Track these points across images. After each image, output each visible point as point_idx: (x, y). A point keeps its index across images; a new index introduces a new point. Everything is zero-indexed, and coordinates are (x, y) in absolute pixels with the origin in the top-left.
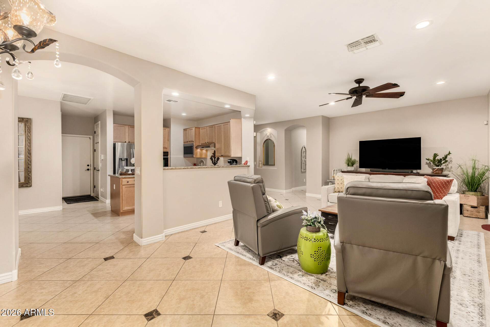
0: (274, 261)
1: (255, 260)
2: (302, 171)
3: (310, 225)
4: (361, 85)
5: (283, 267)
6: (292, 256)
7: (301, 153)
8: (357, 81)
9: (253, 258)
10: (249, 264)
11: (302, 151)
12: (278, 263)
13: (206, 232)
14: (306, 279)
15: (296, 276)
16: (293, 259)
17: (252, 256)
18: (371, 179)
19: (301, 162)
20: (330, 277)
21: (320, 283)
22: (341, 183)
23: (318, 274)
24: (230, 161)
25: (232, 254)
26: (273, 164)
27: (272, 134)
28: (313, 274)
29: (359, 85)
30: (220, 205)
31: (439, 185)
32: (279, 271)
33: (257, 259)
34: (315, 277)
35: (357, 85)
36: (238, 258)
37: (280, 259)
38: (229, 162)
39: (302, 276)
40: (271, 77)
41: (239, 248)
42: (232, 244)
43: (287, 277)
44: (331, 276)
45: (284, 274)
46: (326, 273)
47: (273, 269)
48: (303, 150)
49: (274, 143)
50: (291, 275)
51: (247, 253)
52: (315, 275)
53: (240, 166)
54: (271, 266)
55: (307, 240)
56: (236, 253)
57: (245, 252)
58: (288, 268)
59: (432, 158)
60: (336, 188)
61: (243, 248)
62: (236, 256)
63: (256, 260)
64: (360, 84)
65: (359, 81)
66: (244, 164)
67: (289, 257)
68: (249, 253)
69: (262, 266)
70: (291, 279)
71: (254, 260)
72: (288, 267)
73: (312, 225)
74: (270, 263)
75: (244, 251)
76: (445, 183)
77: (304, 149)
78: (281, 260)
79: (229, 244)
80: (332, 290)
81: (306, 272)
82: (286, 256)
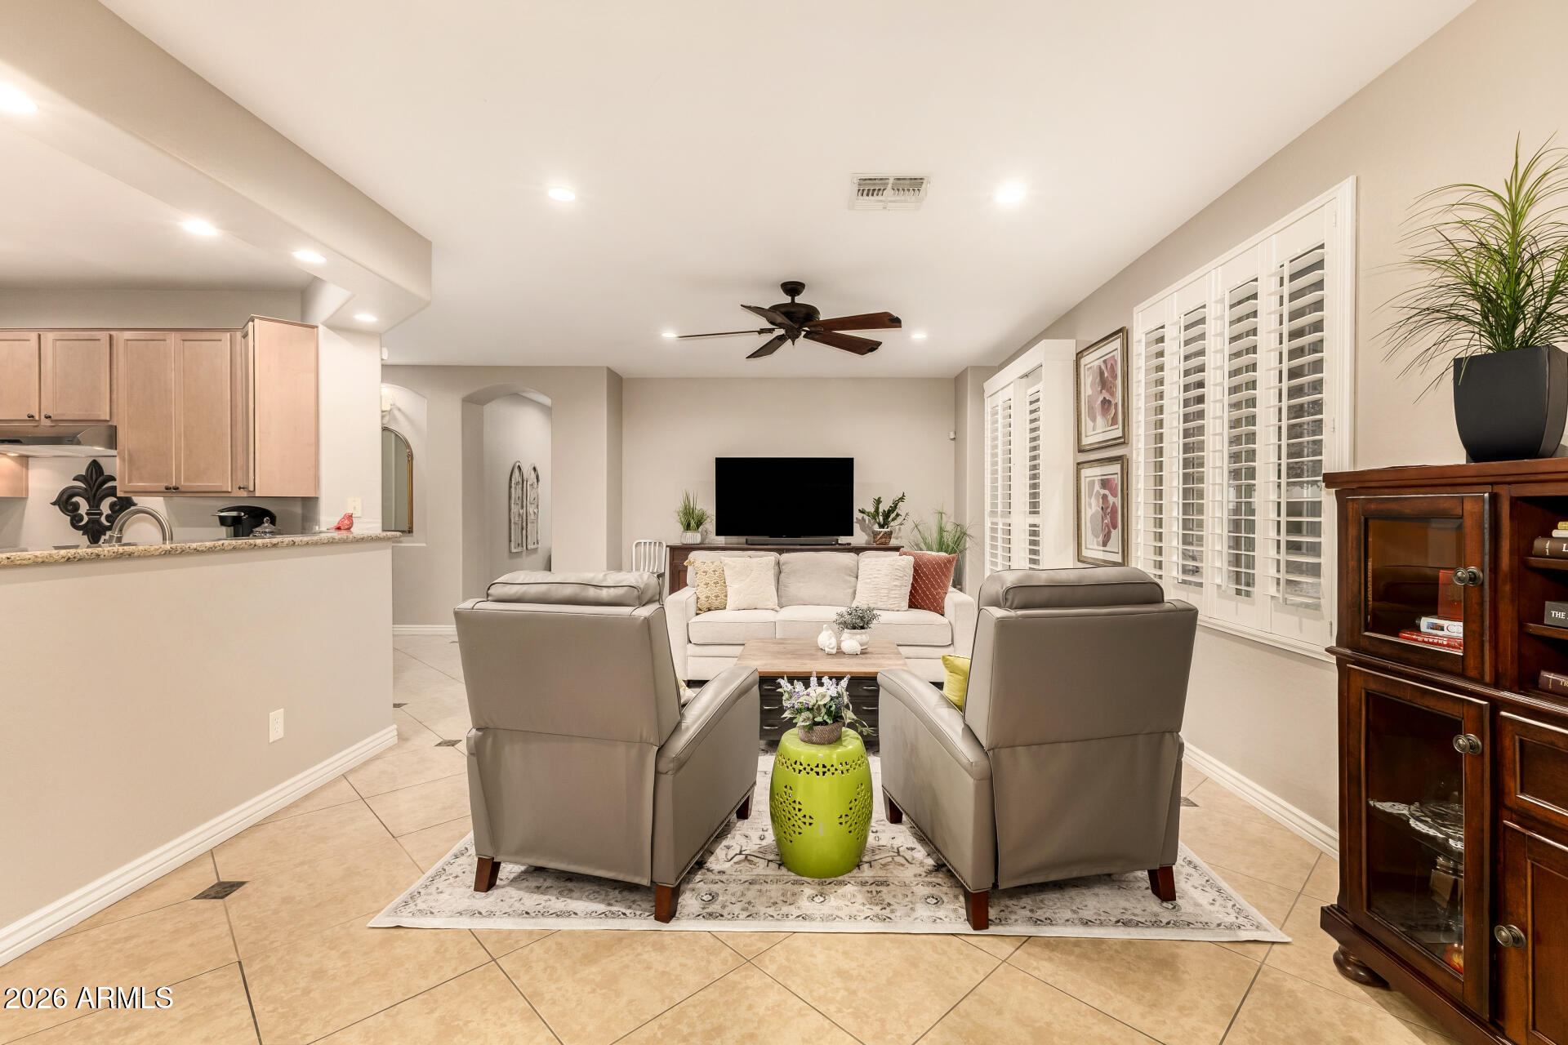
0: (690, 886)
1: (628, 912)
2: (513, 550)
3: (824, 723)
4: (799, 300)
5: (743, 895)
6: (728, 847)
7: (510, 487)
8: (789, 286)
9: (614, 909)
10: (620, 940)
11: (511, 480)
12: (715, 888)
13: (241, 884)
14: (841, 903)
15: (805, 905)
16: (740, 854)
17: (599, 902)
18: (783, 564)
19: (510, 520)
20: (884, 865)
21: (882, 894)
22: (714, 583)
23: (850, 871)
24: (234, 514)
25: (498, 931)
26: (407, 529)
27: (399, 410)
28: (840, 878)
29: (793, 300)
30: (276, 730)
31: (935, 570)
32: (746, 914)
33: (630, 908)
34: (852, 882)
35: (787, 300)
36: (548, 934)
37: (703, 871)
38: (223, 521)
39: (821, 896)
40: (562, 193)
41: (507, 896)
42: (460, 890)
43: (786, 923)
44: (883, 861)
45: (772, 916)
46: (866, 859)
47: (722, 916)
48: (514, 476)
49: (408, 446)
50: (794, 911)
51: (569, 901)
52: (846, 877)
53: (316, 544)
54: (703, 908)
55: (824, 773)
56: (520, 920)
57: (553, 898)
58: (760, 891)
59: (872, 510)
60: (702, 598)
61: (527, 887)
62: (531, 933)
63: (630, 911)
64: (796, 298)
65: (793, 288)
66: (339, 528)
67: (720, 852)
68: (575, 895)
69: (673, 925)
70: (807, 923)
71: (624, 914)
72: (757, 887)
73: (828, 721)
74: (689, 902)
75: (547, 897)
76: (945, 564)
77: (516, 471)
78: (710, 876)
79: (445, 896)
80: (929, 897)
81: (816, 880)
82: (712, 853)
